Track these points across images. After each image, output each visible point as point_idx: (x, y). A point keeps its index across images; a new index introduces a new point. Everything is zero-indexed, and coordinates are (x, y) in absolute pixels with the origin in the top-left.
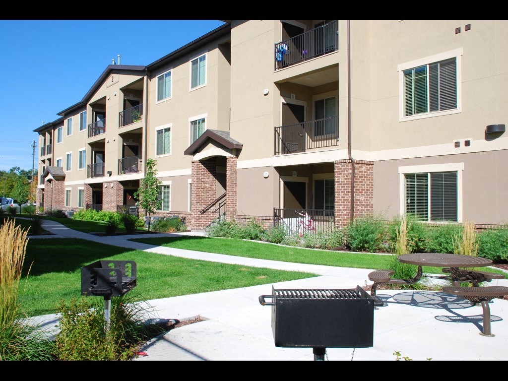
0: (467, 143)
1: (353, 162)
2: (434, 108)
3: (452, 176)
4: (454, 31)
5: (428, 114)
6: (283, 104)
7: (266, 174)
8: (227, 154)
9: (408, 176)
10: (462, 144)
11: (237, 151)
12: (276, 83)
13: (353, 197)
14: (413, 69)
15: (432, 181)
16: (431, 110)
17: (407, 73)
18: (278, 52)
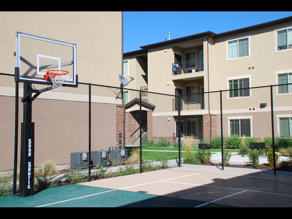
0: (254, 109)
1: (211, 115)
2: (241, 95)
3: (249, 120)
4: (248, 68)
5: (239, 97)
6: (175, 89)
7: (169, 119)
8: (148, 110)
9: (231, 120)
10: (252, 109)
11: (153, 108)
12: (173, 80)
13: (211, 128)
14: (233, 80)
15: (241, 122)
16: (240, 96)
17: (230, 81)
18: (174, 67)
